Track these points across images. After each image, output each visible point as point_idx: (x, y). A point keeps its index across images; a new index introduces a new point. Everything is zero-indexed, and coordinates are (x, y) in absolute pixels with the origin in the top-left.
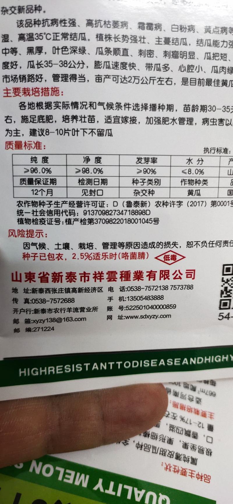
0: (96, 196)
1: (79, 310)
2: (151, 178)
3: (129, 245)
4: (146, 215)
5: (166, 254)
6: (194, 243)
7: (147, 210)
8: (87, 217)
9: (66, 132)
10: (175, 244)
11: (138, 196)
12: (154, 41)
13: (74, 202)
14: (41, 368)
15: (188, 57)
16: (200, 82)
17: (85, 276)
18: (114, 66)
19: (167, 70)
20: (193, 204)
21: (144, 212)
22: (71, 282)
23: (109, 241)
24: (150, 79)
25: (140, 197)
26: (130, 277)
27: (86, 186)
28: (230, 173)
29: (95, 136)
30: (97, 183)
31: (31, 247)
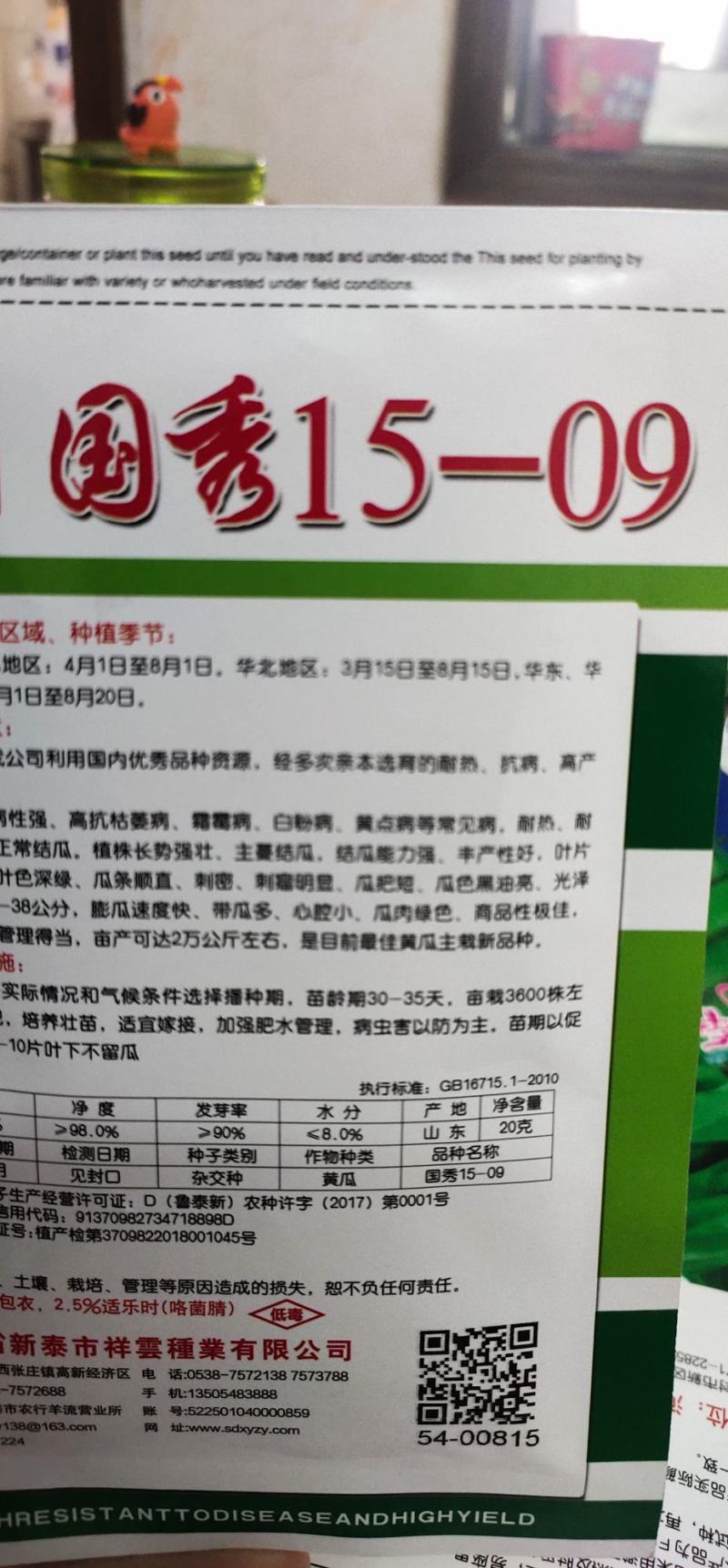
0: (104, 1184)
1: (78, 1411)
2: (233, 1148)
3: (186, 1285)
4: (225, 1224)
5: (277, 1307)
6: (345, 1286)
7: (225, 1215)
8: (85, 1226)
9: (32, 1046)
10: (297, 1287)
11: (203, 1185)
12: (234, 853)
13: (54, 1193)
15: (316, 887)
16: (347, 941)
17: (86, 1345)
18: (137, 912)
19: (265, 917)
20: (338, 1203)
21: (220, 1219)
22: (54, 1355)
23: (138, 1275)
24: (225, 937)
25: (208, 1186)
26: (192, 1351)
27: (79, 1161)
28: (431, 1136)
29: (98, 1059)
30: (106, 1157)
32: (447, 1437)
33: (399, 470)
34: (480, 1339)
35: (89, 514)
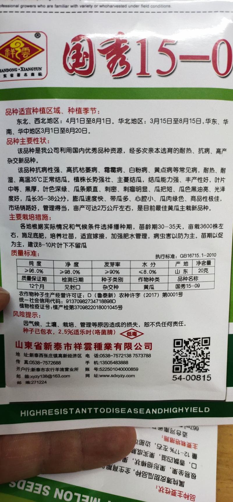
0: (75, 290)
1: (65, 370)
2: (116, 277)
3: (100, 324)
4: (113, 303)
5: (129, 331)
6: (150, 324)
7: (113, 300)
8: (69, 304)
9: (53, 245)
10: (135, 324)
11: (106, 290)
12: (117, 180)
13: (59, 293)
14: (37, 411)
15: (142, 190)
16: (152, 208)
17: (68, 346)
18: (87, 199)
19: (126, 201)
20: (148, 295)
21: (111, 301)
22: (58, 350)
23: (85, 321)
24: (114, 207)
25: (108, 290)
26: (102, 347)
27: (67, 282)
28: (177, 273)
29: (74, 248)
30: (76, 281)
31: (29, 324)
32: (182, 378)
33: (168, 60)
34: (192, 342)
35: (74, 74)
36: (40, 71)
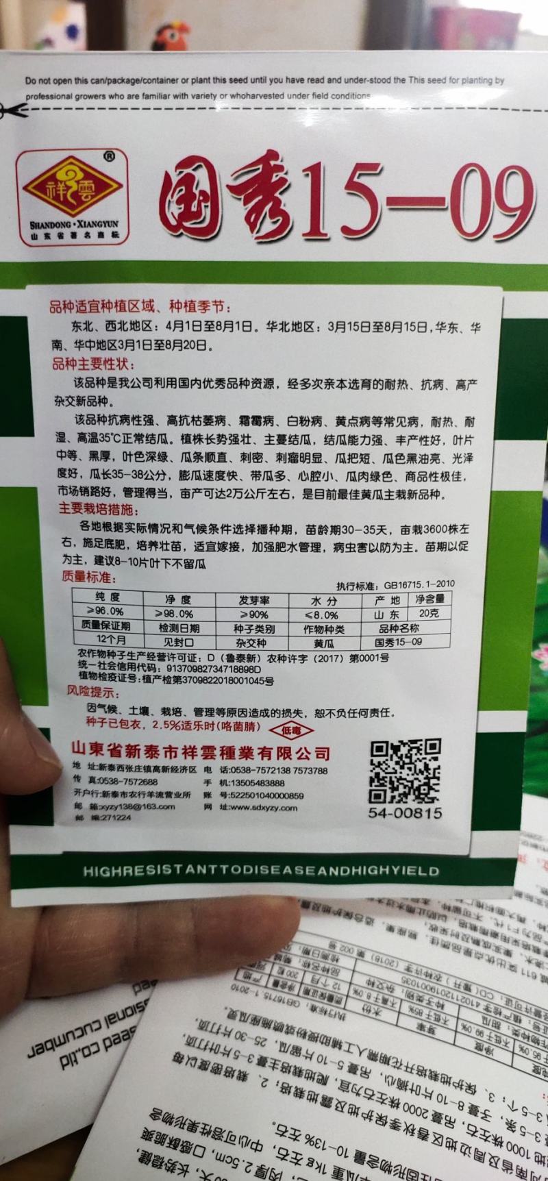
0: (184, 647)
1: (165, 796)
2: (261, 624)
3: (232, 712)
4: (255, 672)
5: (286, 726)
6: (327, 712)
7: (255, 667)
8: (172, 674)
9: (142, 562)
10: (298, 712)
11: (243, 648)
12: (264, 440)
13: (154, 653)
14: (113, 868)
15: (312, 461)
16: (330, 494)
17: (171, 750)
18: (206, 477)
19: (282, 480)
20: (323, 659)
21: (252, 669)
22: (151, 758)
23: (204, 705)
24: (258, 492)
25: (246, 648)
26: (234, 754)
27: (169, 633)
28: (379, 617)
29: (182, 568)
30: (186, 630)
31: (98, 710)
32: (386, 813)
33: (363, 205)
34: (407, 748)
35: (182, 234)
36: (115, 229)
